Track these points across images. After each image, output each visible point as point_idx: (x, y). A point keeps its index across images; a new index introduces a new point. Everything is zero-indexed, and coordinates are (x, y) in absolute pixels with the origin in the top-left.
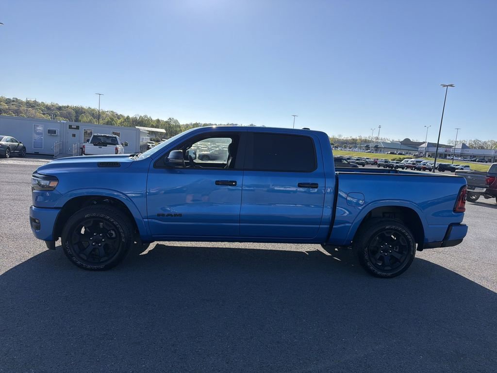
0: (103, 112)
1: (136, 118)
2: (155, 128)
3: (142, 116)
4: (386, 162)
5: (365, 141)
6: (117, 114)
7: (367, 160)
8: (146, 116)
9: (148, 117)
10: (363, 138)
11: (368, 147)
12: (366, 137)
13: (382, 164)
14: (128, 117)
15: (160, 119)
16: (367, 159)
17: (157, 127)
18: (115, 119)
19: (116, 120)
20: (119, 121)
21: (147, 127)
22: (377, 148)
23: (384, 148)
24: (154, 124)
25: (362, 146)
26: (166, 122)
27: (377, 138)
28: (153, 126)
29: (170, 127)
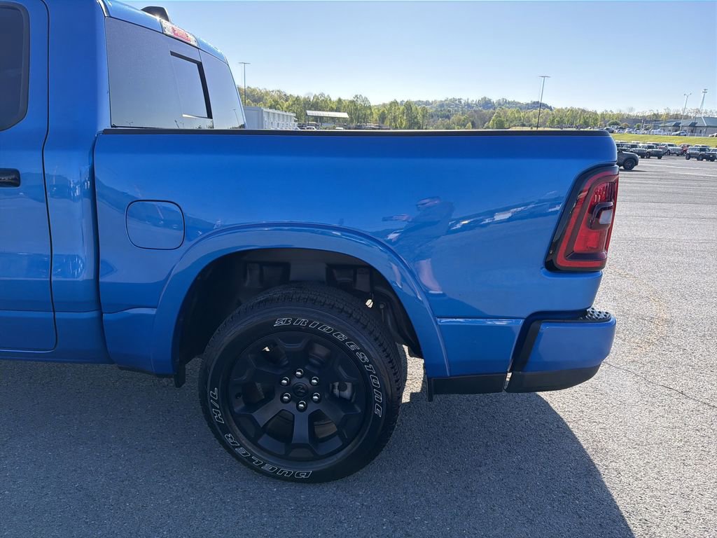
0: (267, 92)
1: (308, 98)
2: (336, 111)
3: (317, 95)
4: (701, 150)
5: (676, 117)
6: (285, 95)
7: (670, 148)
8: (322, 95)
9: (326, 96)
10: (672, 113)
11: (677, 126)
12: (678, 111)
13: (695, 154)
14: (298, 99)
15: (343, 98)
16: (669, 145)
17: (338, 110)
18: (280, 102)
19: (282, 102)
20: (286, 104)
21: (324, 111)
22: (694, 128)
23: (707, 127)
24: (334, 107)
25: (667, 124)
26: (352, 102)
27: (698, 111)
28: (332, 110)
29: (356, 109)
